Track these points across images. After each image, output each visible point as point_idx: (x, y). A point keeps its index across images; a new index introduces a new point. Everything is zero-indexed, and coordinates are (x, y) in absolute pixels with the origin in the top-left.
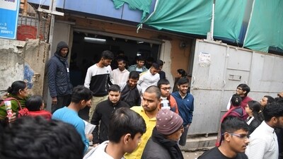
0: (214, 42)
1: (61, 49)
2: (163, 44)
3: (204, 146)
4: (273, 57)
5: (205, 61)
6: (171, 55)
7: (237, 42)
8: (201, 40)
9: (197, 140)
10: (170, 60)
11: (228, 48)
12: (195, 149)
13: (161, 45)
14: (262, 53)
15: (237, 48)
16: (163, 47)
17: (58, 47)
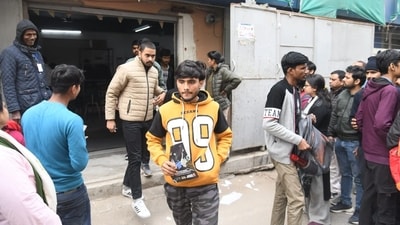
0: (257, 6)
1: (24, 33)
2: (180, 21)
3: (261, 163)
4: (345, 24)
5: (248, 37)
6: (195, 36)
7: (291, 5)
8: (238, 5)
9: (250, 156)
10: (194, 45)
11: (279, 14)
12: (248, 170)
13: (177, 23)
14: (328, 19)
15: (291, 13)
16: (180, 25)
17: (18, 30)
